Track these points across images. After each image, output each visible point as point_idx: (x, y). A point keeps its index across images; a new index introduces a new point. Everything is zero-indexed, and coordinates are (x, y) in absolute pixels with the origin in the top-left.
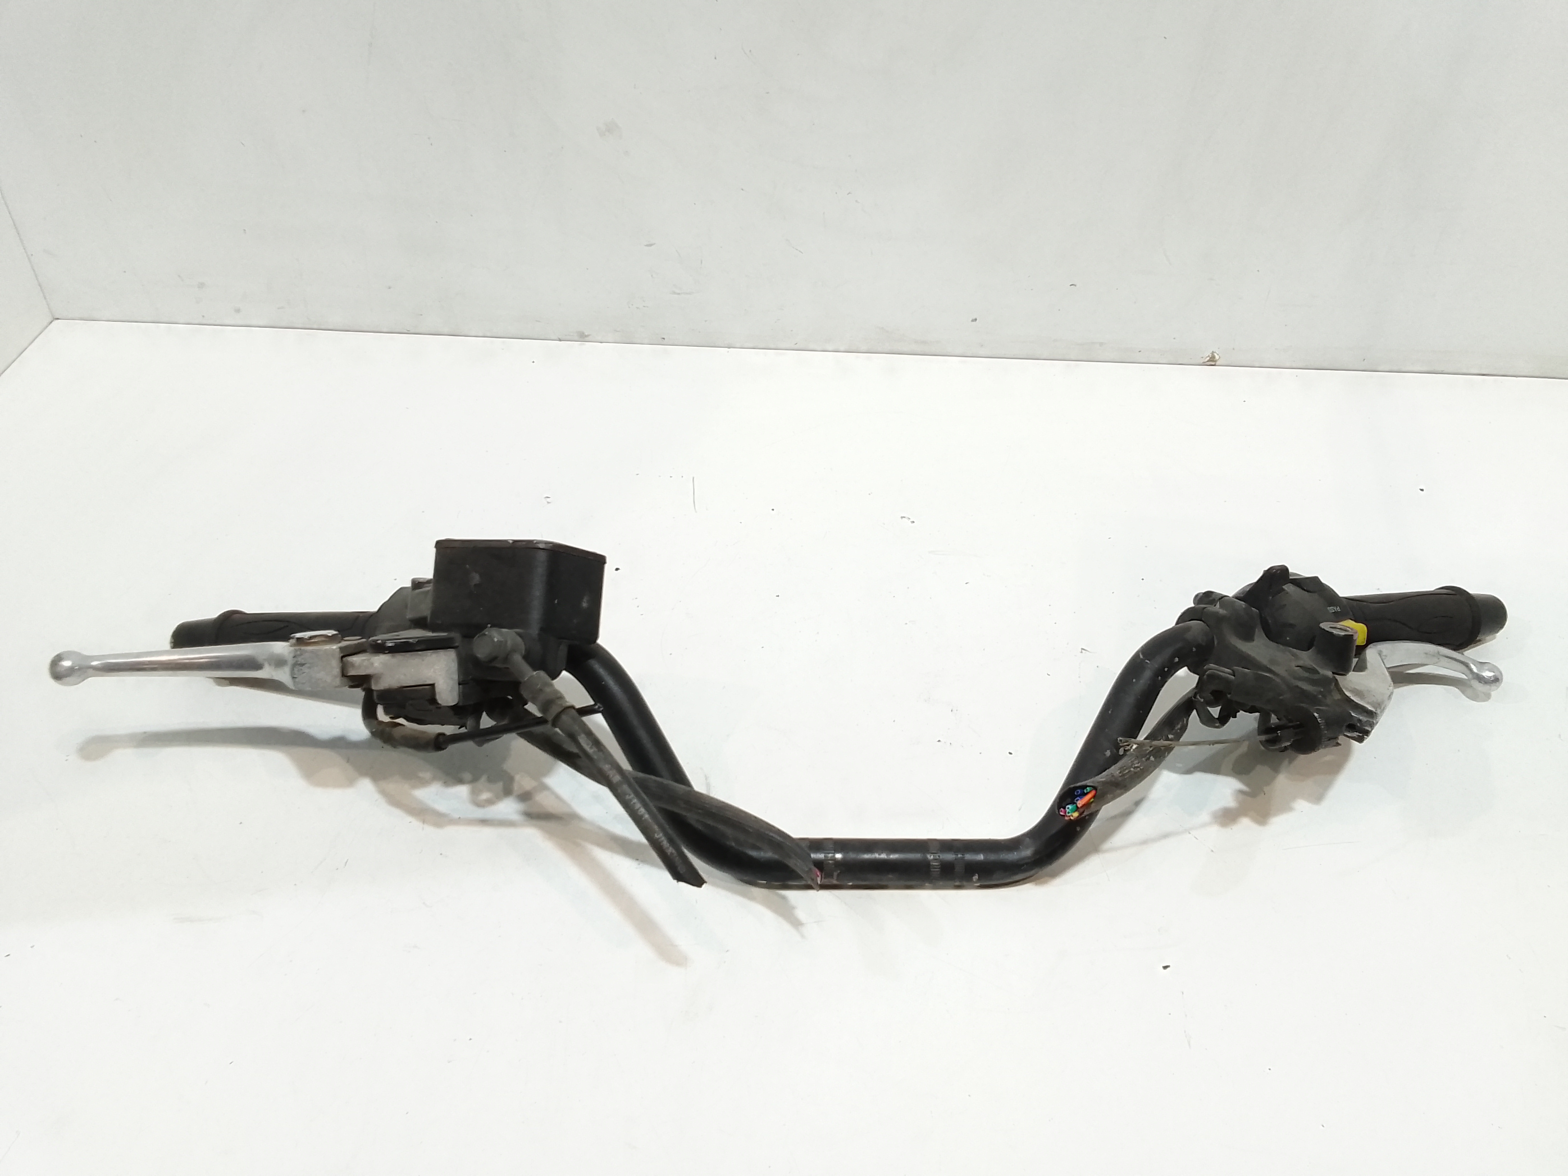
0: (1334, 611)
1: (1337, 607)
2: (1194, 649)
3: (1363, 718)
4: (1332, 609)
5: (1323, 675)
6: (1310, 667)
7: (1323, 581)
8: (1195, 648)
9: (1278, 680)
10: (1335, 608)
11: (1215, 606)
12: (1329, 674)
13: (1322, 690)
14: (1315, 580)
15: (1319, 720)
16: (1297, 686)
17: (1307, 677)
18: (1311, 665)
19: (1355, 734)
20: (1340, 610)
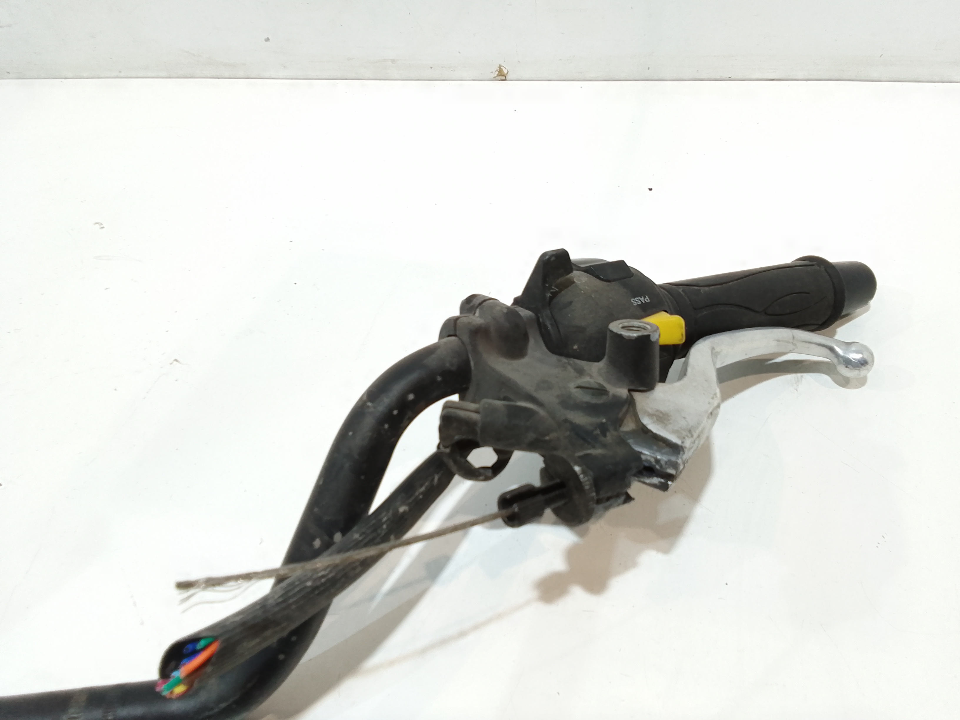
0: (640, 303)
1: (645, 297)
2: (439, 379)
3: (662, 457)
4: (636, 301)
5: (614, 396)
6: (596, 386)
7: (629, 264)
8: (439, 375)
9: (542, 412)
10: (642, 299)
11: (474, 314)
12: (623, 392)
13: (604, 421)
14: (621, 265)
15: (581, 476)
16: (566, 421)
17: (587, 403)
18: (599, 384)
19: (656, 480)
20: (649, 301)
